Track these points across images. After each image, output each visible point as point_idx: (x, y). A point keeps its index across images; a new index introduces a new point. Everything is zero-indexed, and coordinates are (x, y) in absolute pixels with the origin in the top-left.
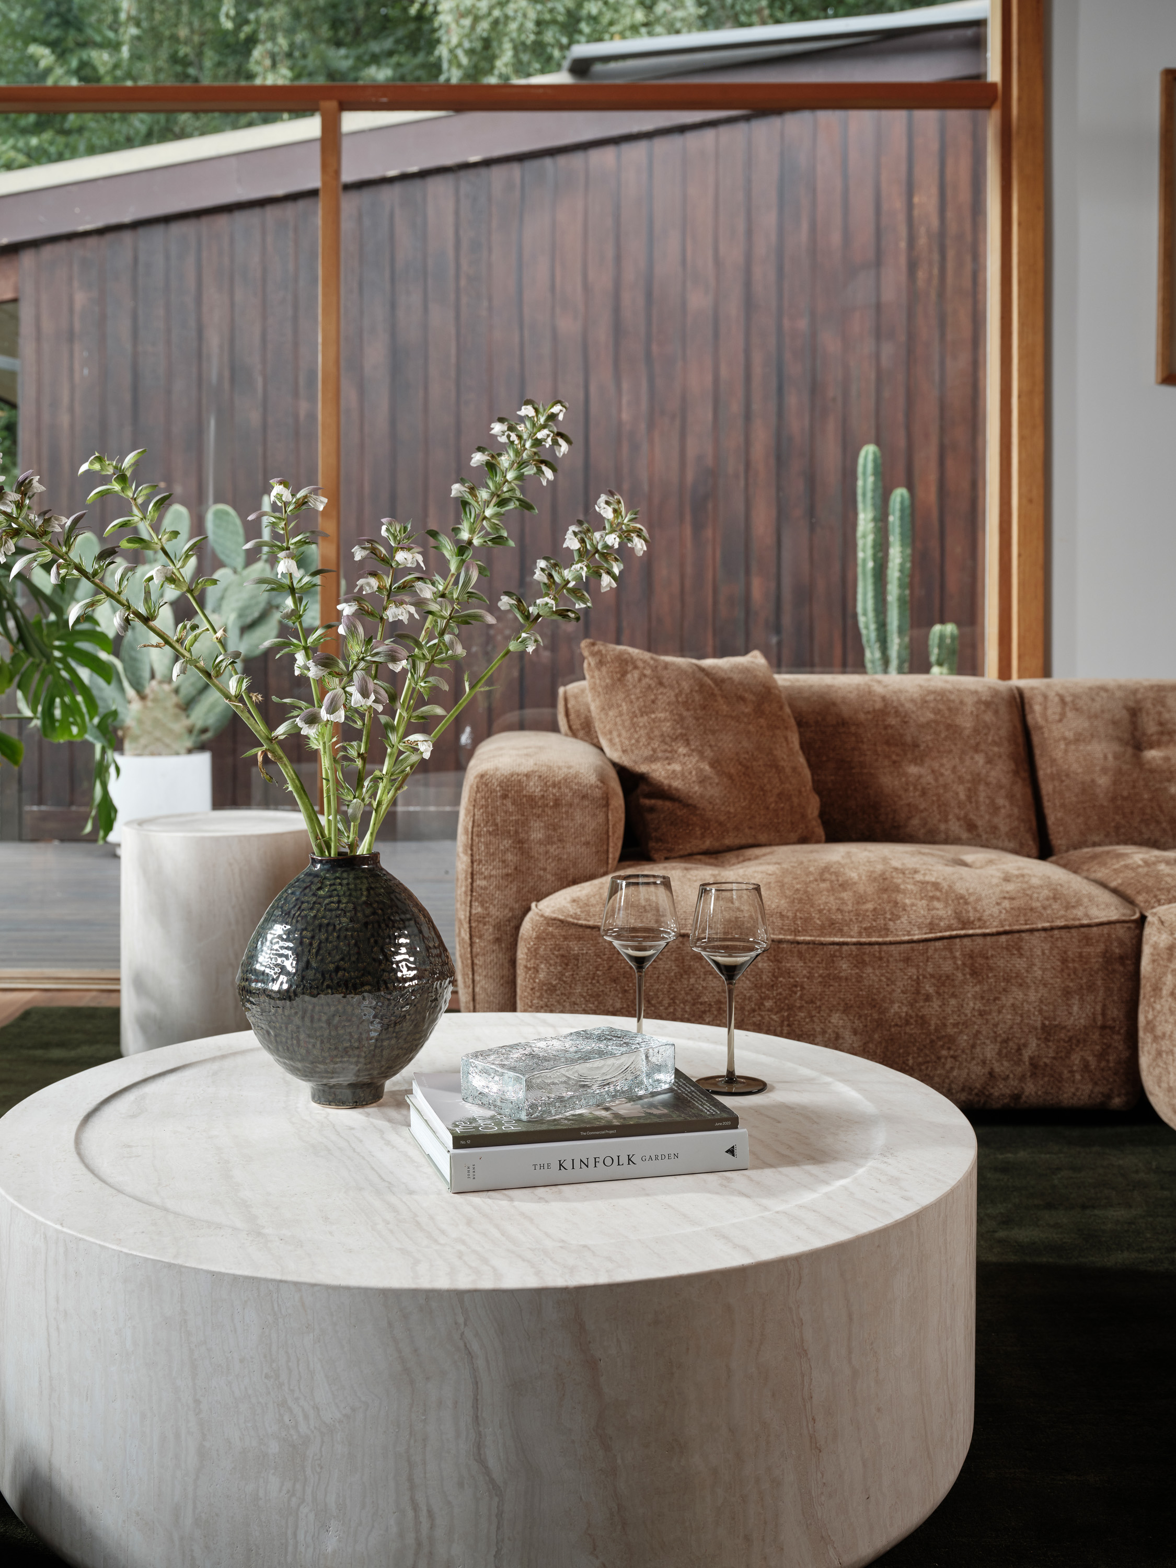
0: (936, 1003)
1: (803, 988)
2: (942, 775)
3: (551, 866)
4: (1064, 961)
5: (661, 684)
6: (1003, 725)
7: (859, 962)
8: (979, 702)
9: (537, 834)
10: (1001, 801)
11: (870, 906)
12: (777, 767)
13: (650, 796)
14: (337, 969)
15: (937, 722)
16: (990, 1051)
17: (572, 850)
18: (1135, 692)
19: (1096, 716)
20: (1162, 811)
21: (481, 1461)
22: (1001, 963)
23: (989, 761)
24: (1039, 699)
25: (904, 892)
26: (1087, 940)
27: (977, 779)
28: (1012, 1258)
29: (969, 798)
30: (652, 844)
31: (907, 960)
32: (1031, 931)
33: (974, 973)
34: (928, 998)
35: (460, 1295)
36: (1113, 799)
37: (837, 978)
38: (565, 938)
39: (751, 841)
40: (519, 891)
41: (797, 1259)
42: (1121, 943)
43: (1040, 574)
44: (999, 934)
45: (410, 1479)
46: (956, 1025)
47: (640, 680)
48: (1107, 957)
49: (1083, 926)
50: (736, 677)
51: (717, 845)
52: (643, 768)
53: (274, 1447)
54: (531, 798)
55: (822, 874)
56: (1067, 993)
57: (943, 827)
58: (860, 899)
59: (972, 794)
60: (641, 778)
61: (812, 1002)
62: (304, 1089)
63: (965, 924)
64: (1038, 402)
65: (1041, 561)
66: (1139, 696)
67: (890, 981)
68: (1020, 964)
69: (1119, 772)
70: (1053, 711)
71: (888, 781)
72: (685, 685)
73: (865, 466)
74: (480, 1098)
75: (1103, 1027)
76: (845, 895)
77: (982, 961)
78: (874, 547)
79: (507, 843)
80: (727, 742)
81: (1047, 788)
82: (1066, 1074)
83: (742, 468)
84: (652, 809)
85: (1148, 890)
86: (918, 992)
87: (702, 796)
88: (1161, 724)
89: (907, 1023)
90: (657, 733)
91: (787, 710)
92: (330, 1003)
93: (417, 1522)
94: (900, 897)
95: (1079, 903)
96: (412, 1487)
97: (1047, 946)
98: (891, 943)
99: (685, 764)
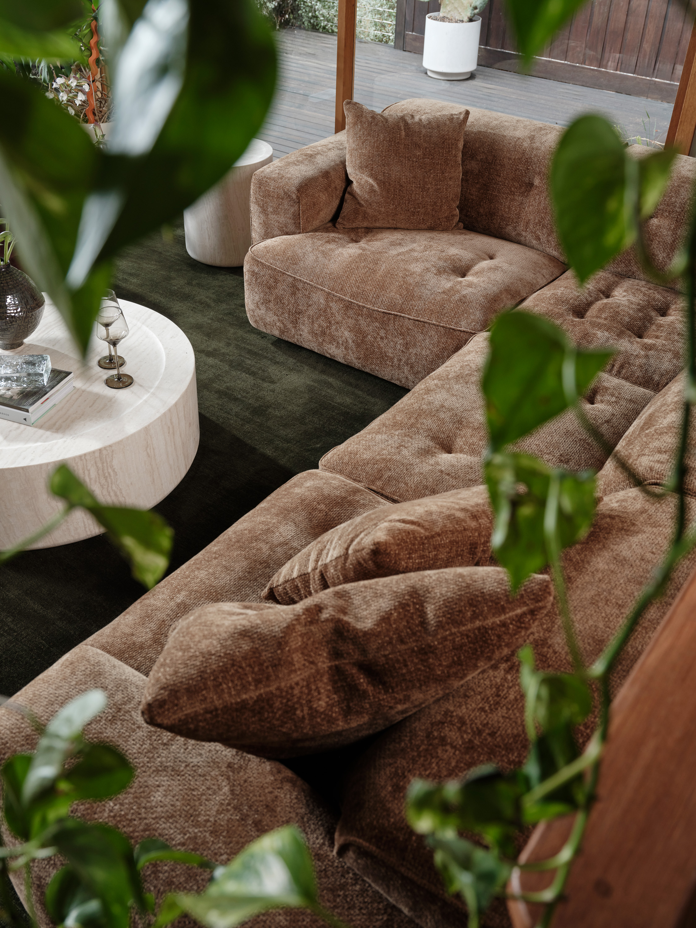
1: (335, 317)
11: (370, 288)
16: (406, 369)
26: (451, 336)
30: (340, 222)
31: (376, 319)
37: (349, 317)
38: (253, 265)
46: (392, 353)
49: (452, 329)
52: (352, 178)
60: (350, 182)
63: (403, 311)
71: (504, 202)
80: (397, 171)
84: (346, 204)
89: (373, 345)
99: (367, 181)
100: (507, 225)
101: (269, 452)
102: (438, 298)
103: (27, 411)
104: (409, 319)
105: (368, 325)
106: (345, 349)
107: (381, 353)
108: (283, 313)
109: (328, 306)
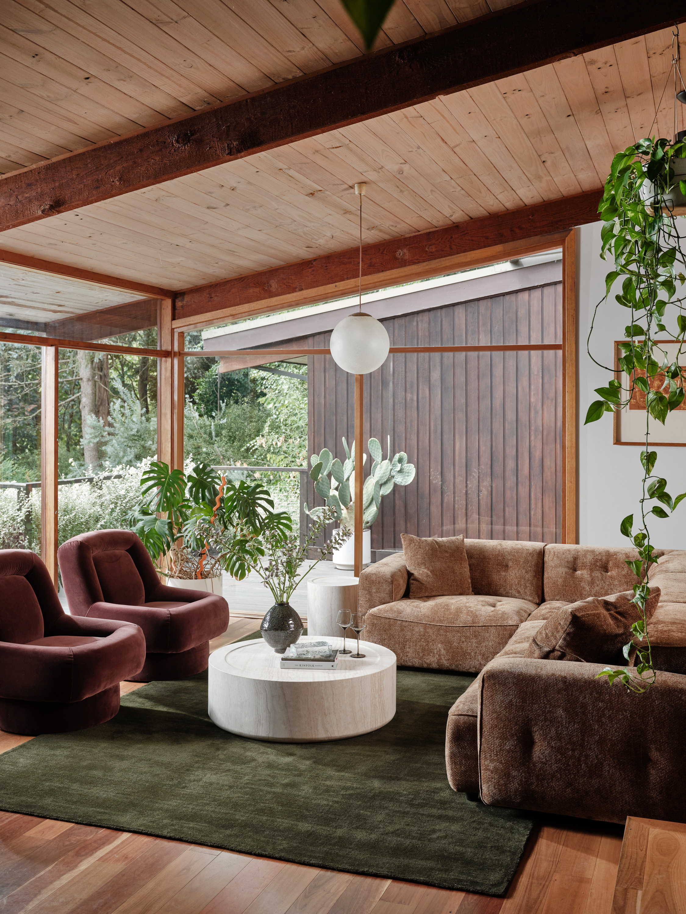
0: (465, 643)
1: (431, 637)
2: (512, 576)
3: (378, 599)
5: (420, 548)
6: (534, 560)
7: (446, 631)
8: (528, 553)
9: (375, 590)
10: (528, 585)
13: (413, 580)
15: (513, 559)
17: (382, 595)
19: (562, 560)
21: (267, 708)
22: (482, 634)
23: (527, 572)
24: (548, 553)
25: (463, 613)
27: (522, 578)
29: (518, 583)
30: (411, 594)
31: (458, 631)
33: (475, 636)
34: (463, 642)
35: (264, 681)
36: (563, 586)
37: (440, 635)
40: (370, 605)
43: (574, 506)
47: (414, 546)
50: (447, 545)
51: (430, 595)
52: (412, 572)
53: (239, 703)
54: (373, 581)
57: (510, 591)
58: (450, 614)
60: (412, 574)
61: (433, 640)
64: (574, 450)
65: (574, 502)
69: (565, 578)
70: (552, 556)
71: (495, 577)
72: (428, 548)
79: (366, 592)
80: (438, 565)
81: (545, 581)
84: (412, 584)
87: (427, 581)
88: (583, 563)
90: (418, 562)
92: (276, 633)
94: (461, 614)
96: (258, 711)
98: (454, 627)
99: (423, 571)
100: (500, 588)
101: (427, 701)
102: (491, 614)
103: (334, 661)
104: (479, 626)
105: (454, 637)
106: (439, 656)
107: (463, 651)
108: (395, 644)
109: (426, 632)
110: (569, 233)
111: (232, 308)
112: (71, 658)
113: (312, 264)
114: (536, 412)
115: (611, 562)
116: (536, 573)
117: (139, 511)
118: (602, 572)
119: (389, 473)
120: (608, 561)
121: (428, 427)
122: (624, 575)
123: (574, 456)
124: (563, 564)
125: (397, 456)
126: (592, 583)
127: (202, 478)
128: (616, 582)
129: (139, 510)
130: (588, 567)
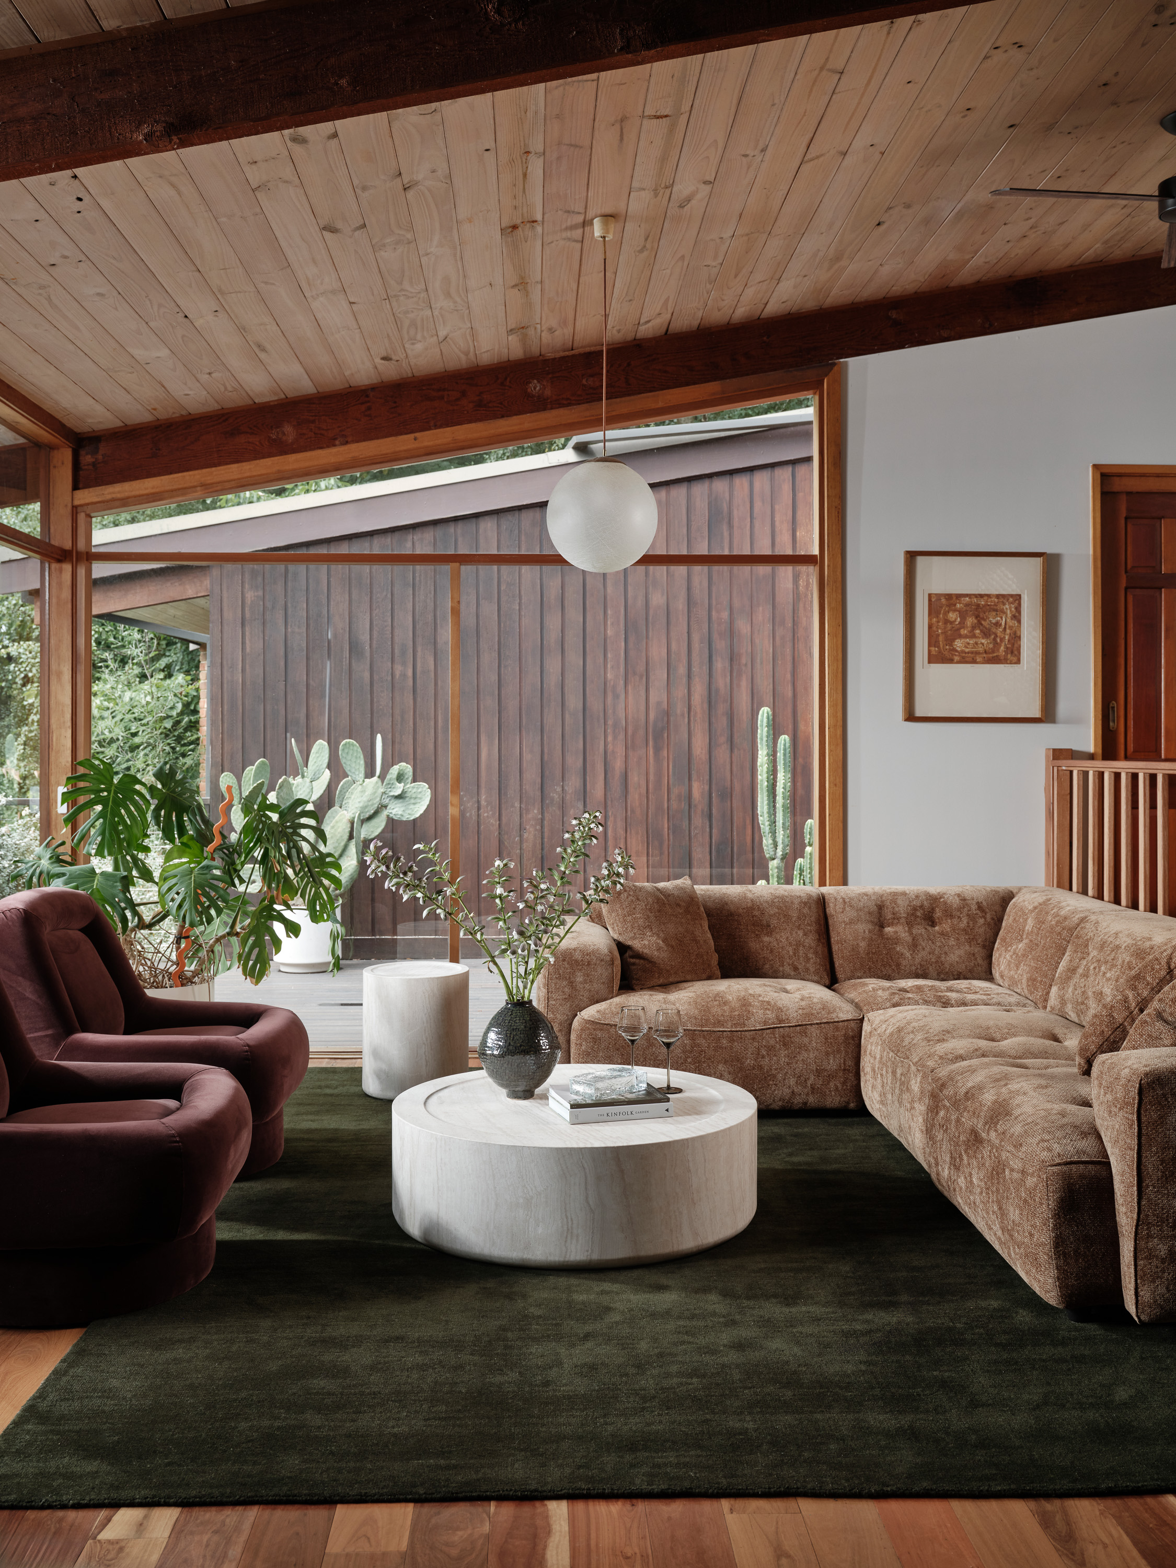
0: (767, 1059)
1: (705, 1052)
2: (781, 941)
3: (586, 994)
4: (826, 1039)
5: (638, 899)
6: (812, 915)
7: (732, 1040)
8: (801, 902)
9: (579, 978)
10: (810, 955)
11: (737, 1013)
12: (696, 940)
13: (632, 957)
14: (521, 1046)
15: (779, 914)
16: (792, 1081)
17: (596, 986)
18: (882, 896)
19: (861, 910)
20: (892, 960)
21: (588, 1202)
22: (797, 1040)
23: (805, 934)
24: (833, 900)
25: (753, 1007)
26: (837, 1029)
27: (799, 944)
28: (789, 1167)
29: (794, 954)
30: (633, 982)
31: (753, 1039)
32: (811, 1024)
33: (784, 1045)
34: (763, 1057)
35: (581, 1149)
36: (868, 954)
37: (721, 1048)
38: (594, 1030)
39: (682, 979)
40: (571, 1007)
41: (687, 1140)
42: (853, 1030)
43: (841, 825)
44: (796, 1026)
45: (565, 1209)
46: (776, 1069)
47: (627, 898)
48: (846, 1037)
49: (835, 1022)
50: (676, 893)
51: (666, 981)
52: (629, 943)
53: (521, 1200)
54: (576, 961)
55: (715, 997)
56: (827, 1054)
57: (781, 969)
58: (733, 1010)
59: (796, 952)
60: (628, 948)
61: (710, 1059)
62: (504, 1092)
63: (781, 1021)
64: (839, 732)
65: (841, 818)
66: (884, 898)
67: (746, 1049)
68: (806, 1040)
69: (871, 939)
70: (839, 906)
71: (753, 945)
72: (650, 900)
73: (762, 721)
74: (577, 1093)
75: (844, 1070)
76: (725, 1008)
77: (788, 1039)
78: (767, 773)
79: (565, 983)
80: (671, 928)
81: (835, 948)
82: (828, 1092)
83: (686, 710)
84: (634, 964)
85: (869, 1004)
86: (759, 1054)
87: (658, 957)
88: (894, 914)
89: (754, 1069)
90: (636, 925)
91: (702, 909)
92: (517, 1059)
93: (568, 1222)
94: (751, 1009)
95: (834, 1011)
96: (566, 1211)
97: (818, 1032)
98: (746, 1031)
99: (650, 941)
100: (764, 964)
103: (668, 1101)
104: (789, 1027)
107: (763, 1074)
110: (831, 370)
111: (205, 471)
112: (176, 1142)
113: (367, 396)
114: (616, 696)
115: (937, 910)
116: (819, 935)
117: (50, 858)
118: (927, 927)
119: (378, 799)
120: (933, 909)
121: (432, 723)
122: (964, 930)
123: (840, 741)
124: (863, 917)
125: (395, 770)
126: (914, 946)
127: (174, 792)
128: (952, 942)
129: (49, 856)
130: (903, 920)
